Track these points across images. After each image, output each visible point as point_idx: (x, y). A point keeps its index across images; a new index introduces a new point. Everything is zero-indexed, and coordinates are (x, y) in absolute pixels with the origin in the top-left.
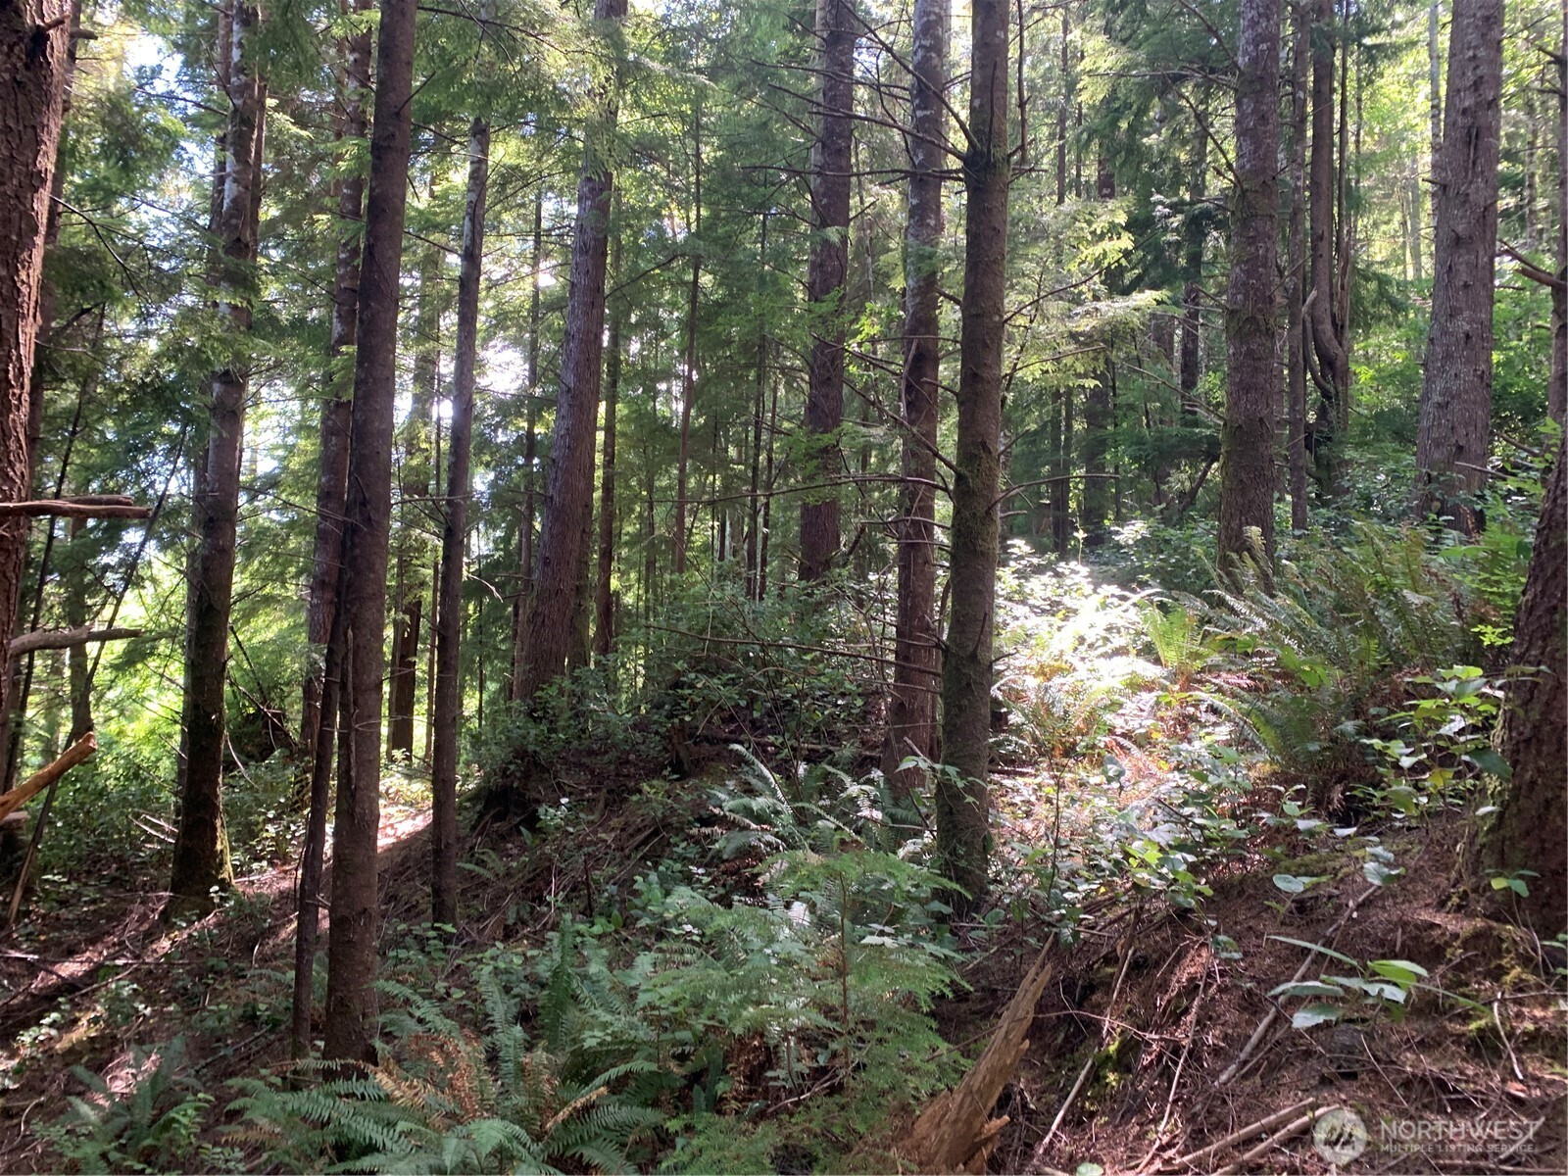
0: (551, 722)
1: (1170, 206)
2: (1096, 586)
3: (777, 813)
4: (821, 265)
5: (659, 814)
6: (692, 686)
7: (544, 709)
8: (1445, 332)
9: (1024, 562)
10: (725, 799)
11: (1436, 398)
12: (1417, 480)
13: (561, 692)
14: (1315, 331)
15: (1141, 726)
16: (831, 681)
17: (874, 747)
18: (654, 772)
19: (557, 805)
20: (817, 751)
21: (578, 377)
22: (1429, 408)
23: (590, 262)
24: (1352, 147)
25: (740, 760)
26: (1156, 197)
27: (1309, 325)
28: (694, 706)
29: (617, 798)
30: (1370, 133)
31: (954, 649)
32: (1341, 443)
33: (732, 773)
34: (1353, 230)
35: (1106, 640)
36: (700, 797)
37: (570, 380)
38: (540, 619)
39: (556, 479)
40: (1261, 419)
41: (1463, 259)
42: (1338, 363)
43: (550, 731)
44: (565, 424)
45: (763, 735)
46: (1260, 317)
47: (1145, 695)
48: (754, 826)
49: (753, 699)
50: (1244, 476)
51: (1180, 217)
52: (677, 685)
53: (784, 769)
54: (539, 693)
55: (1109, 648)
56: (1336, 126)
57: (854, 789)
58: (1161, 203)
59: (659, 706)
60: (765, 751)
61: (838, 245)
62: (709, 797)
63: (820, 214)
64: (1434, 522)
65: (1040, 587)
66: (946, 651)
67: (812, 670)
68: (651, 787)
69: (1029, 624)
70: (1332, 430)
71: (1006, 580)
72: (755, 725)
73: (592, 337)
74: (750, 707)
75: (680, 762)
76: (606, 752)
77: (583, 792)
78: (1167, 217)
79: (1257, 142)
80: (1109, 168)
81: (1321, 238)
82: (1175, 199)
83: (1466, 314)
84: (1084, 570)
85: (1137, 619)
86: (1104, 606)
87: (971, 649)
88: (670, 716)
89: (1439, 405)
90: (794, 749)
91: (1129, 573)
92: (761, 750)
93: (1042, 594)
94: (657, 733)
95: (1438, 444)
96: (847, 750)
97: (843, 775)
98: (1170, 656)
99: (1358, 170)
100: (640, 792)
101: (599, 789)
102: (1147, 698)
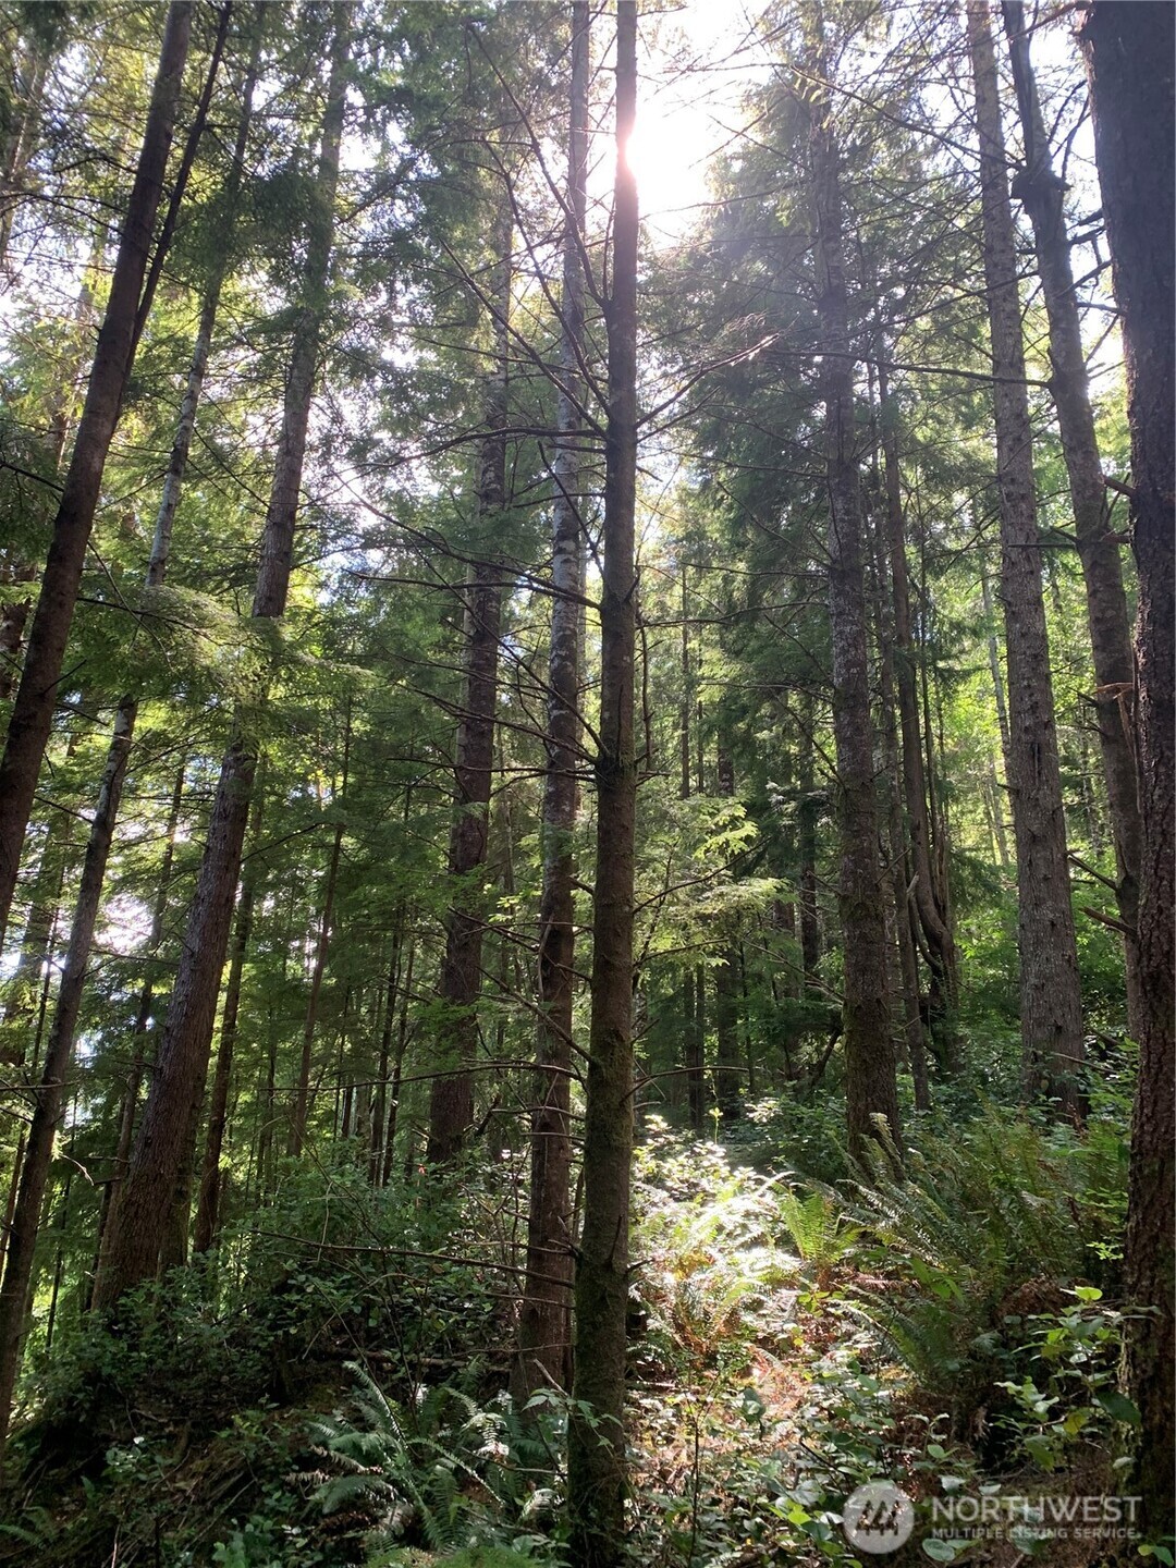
0: (133, 1336)
1: (783, 793)
2: (733, 1166)
3: (391, 1451)
4: (463, 835)
5: (252, 1456)
6: (301, 1290)
7: (127, 1321)
8: (1033, 920)
9: (661, 1140)
10: (331, 1431)
11: (1033, 980)
12: (1025, 1058)
13: (149, 1296)
14: (921, 911)
15: (783, 1331)
16: (458, 1281)
17: (502, 1361)
18: (248, 1401)
19: (127, 1444)
20: (440, 1366)
21: (205, 941)
22: (1027, 989)
23: (228, 827)
24: (937, 748)
25: (352, 1379)
26: (771, 785)
27: (915, 905)
28: (302, 1314)
29: (202, 1436)
30: (951, 735)
31: (588, 1256)
32: (953, 1020)
33: (341, 1397)
34: (945, 818)
35: (744, 1226)
36: (301, 1431)
37: (196, 944)
38: (133, 1209)
39: (167, 1050)
40: (878, 1001)
41: (1040, 855)
42: (944, 942)
43: (133, 1348)
44: (184, 990)
45: (379, 1348)
46: (869, 903)
47: (784, 1292)
48: (362, 1468)
49: (369, 1306)
50: (866, 1055)
51: (793, 804)
52: (283, 1288)
53: (400, 1392)
54: (123, 1300)
55: (747, 1237)
56: (922, 731)
57: (478, 1418)
58: (774, 790)
59: (260, 1314)
60: (380, 1368)
61: (481, 818)
62: (312, 1430)
63: (462, 788)
64: (1044, 1103)
65: (676, 1168)
66: (580, 1260)
67: (437, 1268)
68: (245, 1418)
69: (667, 1211)
70: (944, 1007)
71: (644, 1161)
72: (371, 1337)
73: (223, 901)
74: (366, 1313)
75: (281, 1383)
76: (195, 1373)
77: (162, 1426)
78: (783, 803)
79: (854, 749)
80: (728, 757)
81: (918, 828)
82: (787, 787)
83: (1050, 903)
84: (721, 1151)
85: (775, 1205)
86: (741, 1189)
87: (606, 1256)
88: (272, 1328)
89: (1036, 987)
90: (412, 1365)
91: (764, 1152)
92: (377, 1369)
93: (679, 1175)
94: (256, 1348)
95: (1040, 1024)
96: (473, 1366)
97: (466, 1399)
98: (808, 1246)
99: (944, 768)
100: (230, 1424)
101: (183, 1421)
102: (788, 1296)
